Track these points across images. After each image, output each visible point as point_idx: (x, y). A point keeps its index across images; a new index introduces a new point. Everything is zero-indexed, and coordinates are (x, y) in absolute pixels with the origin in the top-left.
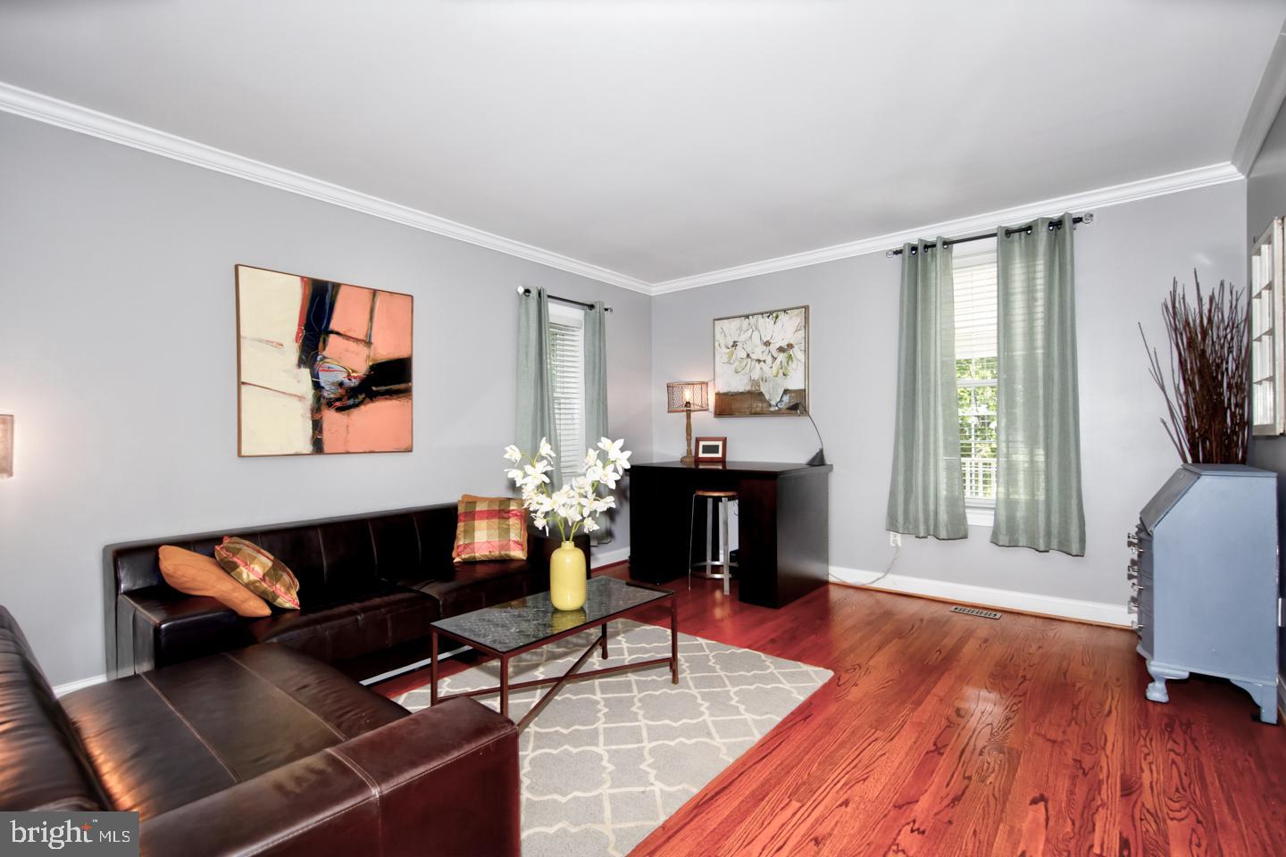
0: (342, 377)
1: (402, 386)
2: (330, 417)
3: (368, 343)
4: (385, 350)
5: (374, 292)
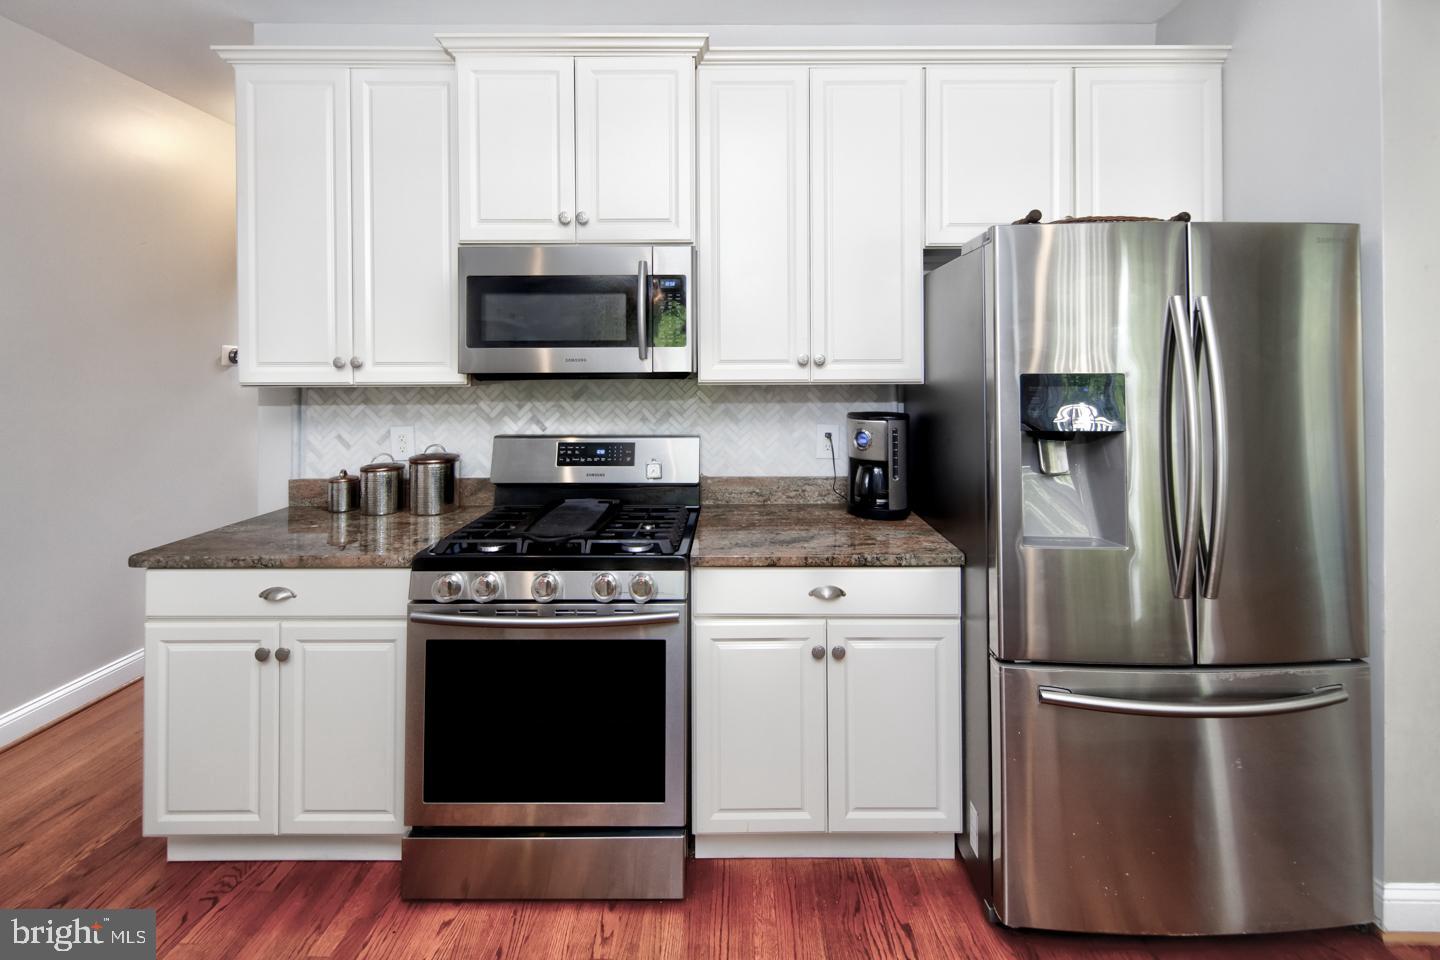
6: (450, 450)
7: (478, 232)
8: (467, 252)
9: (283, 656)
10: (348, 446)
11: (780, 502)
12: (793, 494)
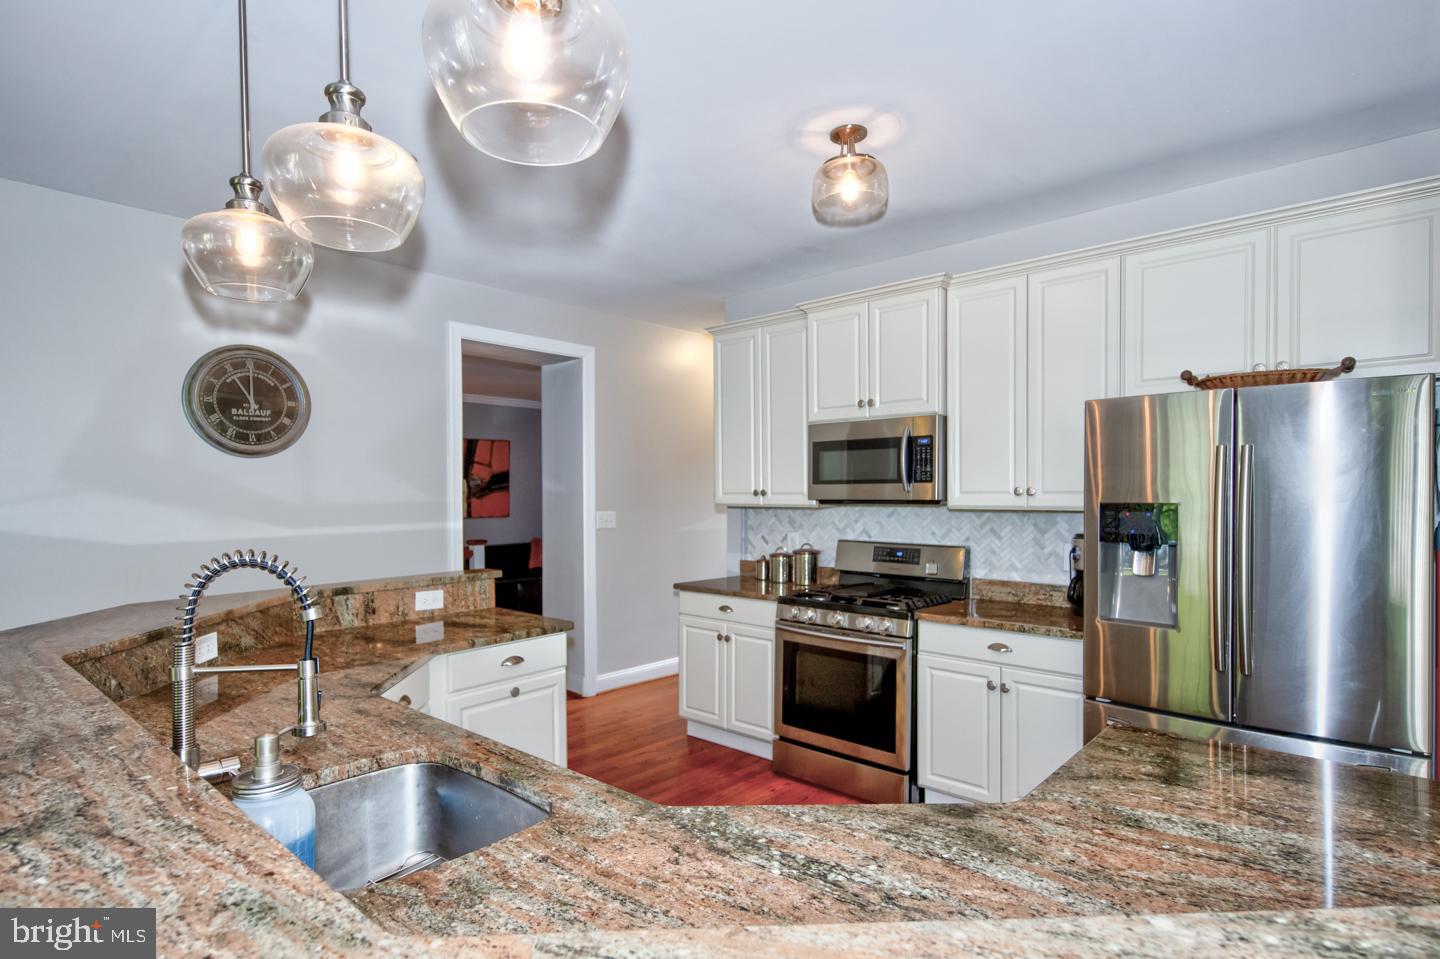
0: (479, 482)
1: (505, 485)
2: (474, 500)
3: (490, 465)
4: (497, 468)
5: (493, 442)
6: (816, 548)
7: (819, 416)
8: (813, 428)
9: (727, 639)
10: (767, 542)
11: (1031, 602)
12: (1042, 597)
